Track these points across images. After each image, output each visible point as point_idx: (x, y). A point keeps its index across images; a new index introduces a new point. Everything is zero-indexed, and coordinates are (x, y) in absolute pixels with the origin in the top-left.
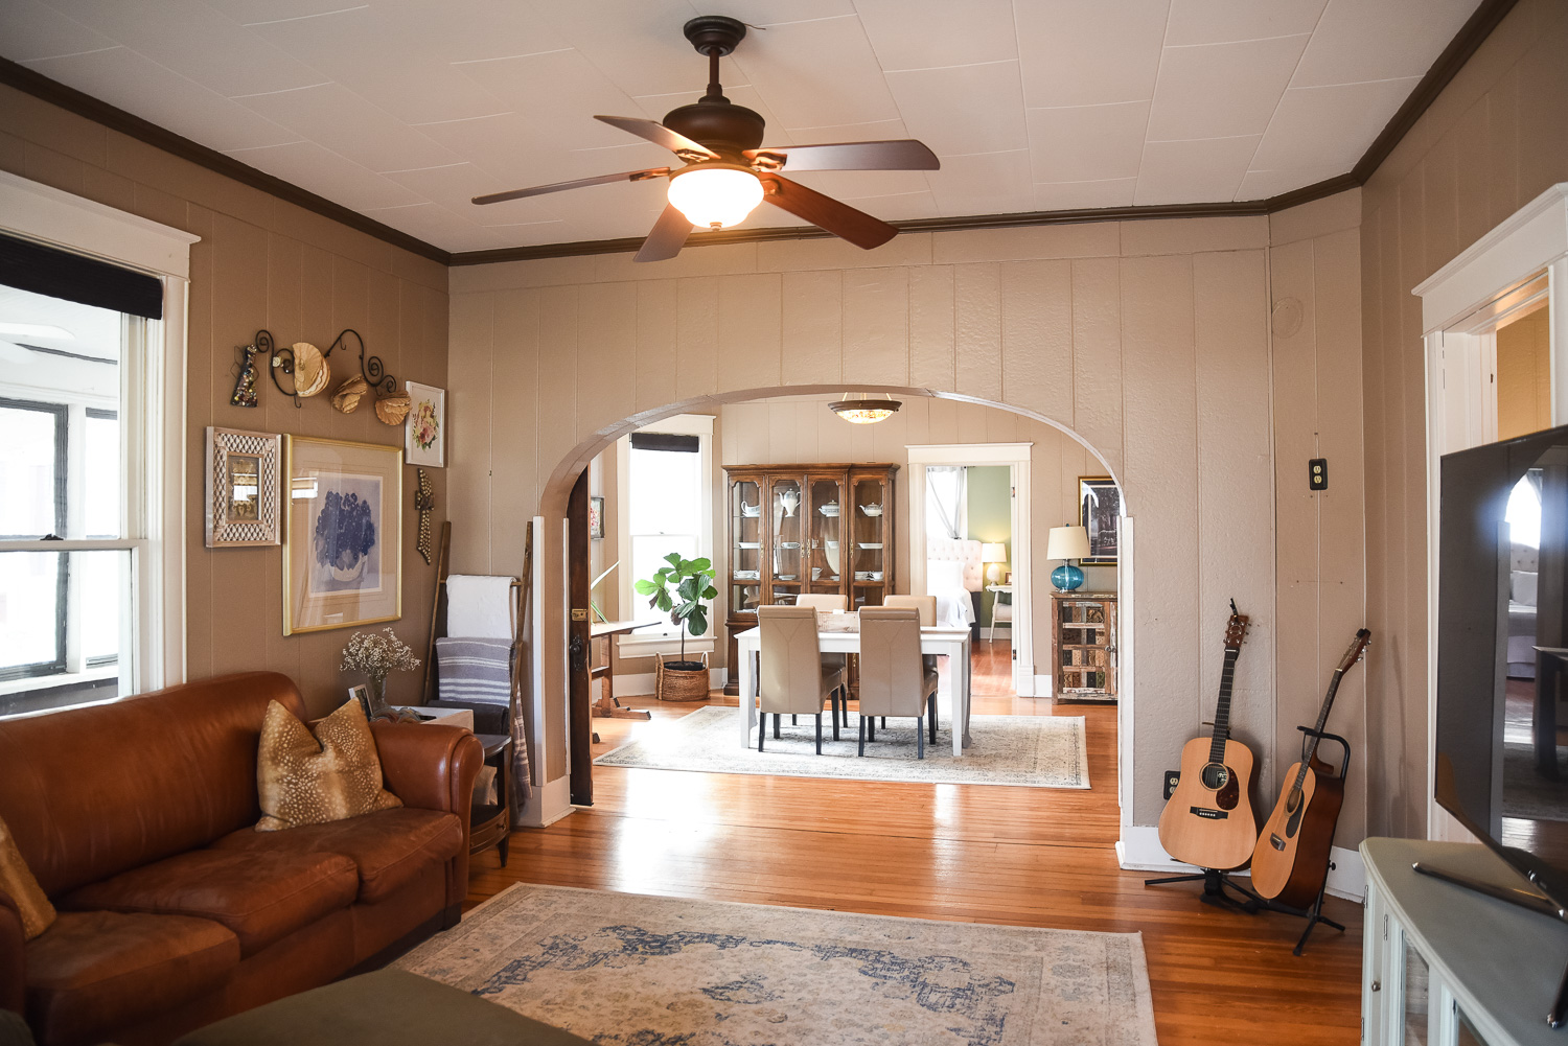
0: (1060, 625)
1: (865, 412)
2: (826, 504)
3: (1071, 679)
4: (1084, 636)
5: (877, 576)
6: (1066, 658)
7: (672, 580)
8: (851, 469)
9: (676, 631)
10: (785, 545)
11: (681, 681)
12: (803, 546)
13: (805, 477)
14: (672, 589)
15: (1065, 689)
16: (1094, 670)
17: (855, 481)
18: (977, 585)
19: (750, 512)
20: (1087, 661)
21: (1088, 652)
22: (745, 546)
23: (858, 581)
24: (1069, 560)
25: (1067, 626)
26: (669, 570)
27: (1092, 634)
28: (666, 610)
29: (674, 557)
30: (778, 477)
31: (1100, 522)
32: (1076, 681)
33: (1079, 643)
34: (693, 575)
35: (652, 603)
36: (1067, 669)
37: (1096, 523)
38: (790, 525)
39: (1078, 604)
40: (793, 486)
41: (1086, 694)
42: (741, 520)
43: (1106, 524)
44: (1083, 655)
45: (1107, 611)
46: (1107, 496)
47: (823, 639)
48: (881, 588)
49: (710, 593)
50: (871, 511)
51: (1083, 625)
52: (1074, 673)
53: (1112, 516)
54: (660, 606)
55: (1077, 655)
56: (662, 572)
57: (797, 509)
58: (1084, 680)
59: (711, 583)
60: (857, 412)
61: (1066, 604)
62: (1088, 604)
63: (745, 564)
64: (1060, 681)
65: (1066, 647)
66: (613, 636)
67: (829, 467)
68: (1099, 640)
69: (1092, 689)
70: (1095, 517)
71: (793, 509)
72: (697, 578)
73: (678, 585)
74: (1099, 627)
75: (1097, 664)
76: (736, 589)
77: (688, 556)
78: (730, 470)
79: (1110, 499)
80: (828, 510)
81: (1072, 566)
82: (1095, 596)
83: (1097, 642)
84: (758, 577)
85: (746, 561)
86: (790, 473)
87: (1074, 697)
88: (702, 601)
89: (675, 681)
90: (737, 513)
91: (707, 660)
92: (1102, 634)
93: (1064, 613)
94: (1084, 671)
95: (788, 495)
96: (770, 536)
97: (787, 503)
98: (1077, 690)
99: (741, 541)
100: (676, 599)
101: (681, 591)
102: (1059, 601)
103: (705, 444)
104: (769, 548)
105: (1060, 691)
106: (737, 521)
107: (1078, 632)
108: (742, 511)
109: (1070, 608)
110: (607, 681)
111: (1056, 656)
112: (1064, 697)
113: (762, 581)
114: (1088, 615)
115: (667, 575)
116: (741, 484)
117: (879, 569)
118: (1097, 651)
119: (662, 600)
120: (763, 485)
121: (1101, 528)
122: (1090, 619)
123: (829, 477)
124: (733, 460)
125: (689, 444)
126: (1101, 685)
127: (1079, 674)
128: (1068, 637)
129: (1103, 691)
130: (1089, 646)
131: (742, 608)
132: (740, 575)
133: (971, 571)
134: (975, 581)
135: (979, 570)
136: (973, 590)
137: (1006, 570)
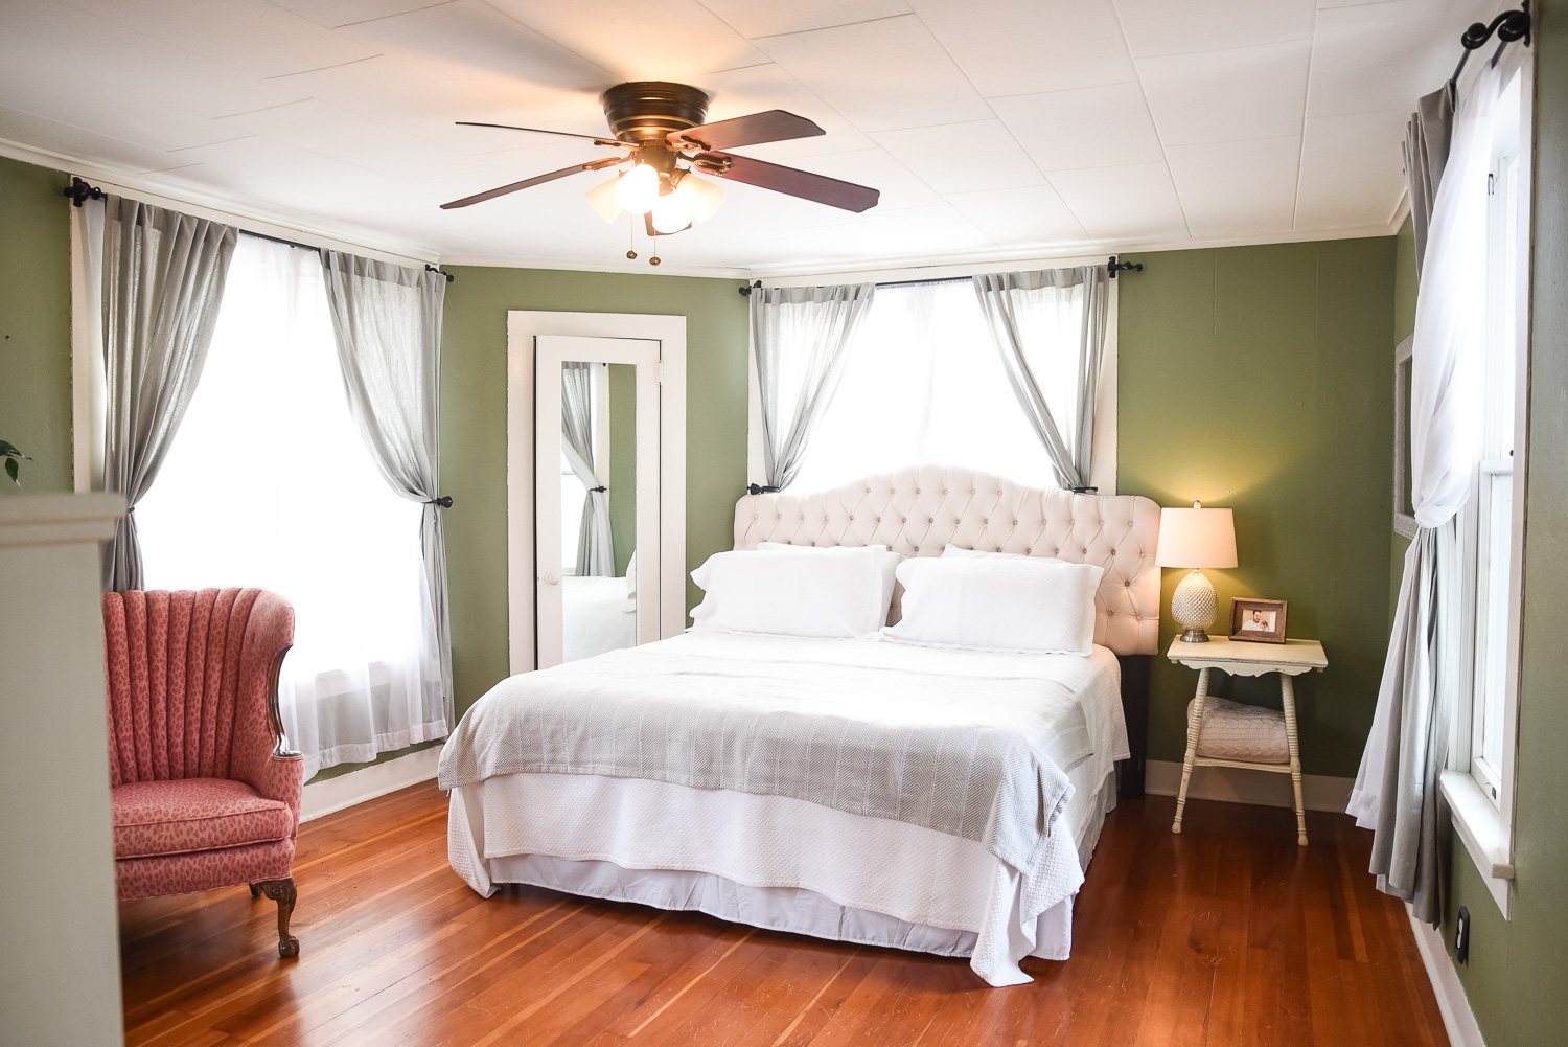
18: (1141, 639)
133: (1125, 591)
134: (1133, 622)
135: (1149, 586)
136: (1127, 648)
137: (1237, 589)
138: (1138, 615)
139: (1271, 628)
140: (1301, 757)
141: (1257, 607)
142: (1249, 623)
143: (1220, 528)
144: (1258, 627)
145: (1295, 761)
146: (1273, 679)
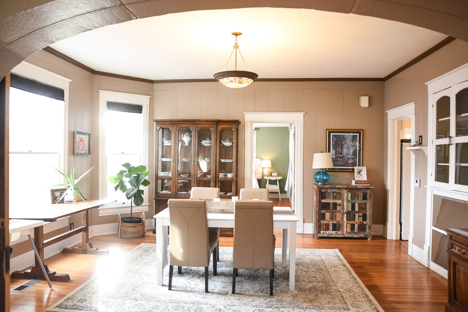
0: (320, 201)
1: (237, 79)
2: (205, 140)
3: (324, 227)
4: (332, 206)
5: (230, 176)
6: (321, 217)
7: (126, 176)
8: (218, 122)
9: (129, 202)
10: (184, 159)
11: (130, 228)
12: (193, 160)
13: (195, 126)
14: (126, 180)
15: (322, 232)
16: (336, 222)
17: (220, 128)
18: (260, 177)
19: (166, 143)
20: (332, 218)
21: (333, 214)
22: (164, 160)
23: (220, 178)
24: (322, 169)
25: (323, 201)
26: (124, 172)
27: (335, 205)
28: (124, 192)
29: (127, 165)
30: (181, 125)
31: (336, 151)
32: (327, 229)
33: (329, 209)
34: (137, 174)
35: (116, 188)
36: (323, 222)
37: (334, 152)
38: (186, 150)
39: (329, 190)
40: (189, 131)
41: (331, 234)
42: (163, 147)
43: (339, 152)
44: (330, 215)
45: (342, 194)
46: (340, 139)
47: (210, 220)
48: (232, 181)
49: (146, 183)
50: (227, 144)
51: (331, 201)
52: (326, 224)
53: (342, 148)
54: (121, 189)
55: (328, 215)
56: (121, 173)
57: (190, 143)
58: (331, 228)
59: (146, 178)
60: (232, 79)
61: (323, 191)
62: (334, 190)
63: (164, 169)
64: (319, 227)
65: (322, 211)
66: (89, 210)
67: (207, 121)
68: (339, 208)
69: (334, 232)
70: (334, 148)
71: (188, 142)
72: (139, 175)
73: (129, 179)
74: (339, 202)
75: (337, 220)
76: (159, 182)
77: (135, 164)
78: (158, 122)
79: (341, 140)
80: (205, 143)
81: (325, 172)
82: (337, 186)
83: (338, 209)
84: (170, 175)
85: (165, 167)
86: (187, 124)
87: (326, 235)
88: (142, 187)
89: (127, 229)
90: (160, 143)
91: (144, 217)
92: (340, 205)
93: (322, 195)
94: (331, 223)
95: (186, 135)
96: (176, 154)
97: (186, 139)
98: (327, 232)
99: (163, 157)
100: (129, 186)
101: (130, 182)
102: (320, 189)
103: (145, 110)
104: (176, 161)
105: (319, 232)
106: (160, 147)
107: (328, 204)
108: (163, 143)
109: (325, 192)
110: (85, 234)
111: (317, 216)
112: (321, 235)
113: (172, 177)
114: (333, 196)
115: (124, 174)
116: (163, 129)
117: (231, 172)
118: (337, 213)
119: (121, 186)
120: (173, 130)
121: (336, 154)
122: (335, 198)
123: (207, 126)
124: (159, 117)
125: (138, 109)
126: (339, 230)
127: (328, 224)
128: (323, 207)
129: (340, 233)
130: (334, 211)
131: (162, 190)
132: (161, 174)
133: (258, 171)
134: (259, 175)
135: (260, 170)
136: (258, 179)
137: (272, 170)
138: (259, 174)
139: (276, 175)
140: (280, 190)
141: (274, 172)
142: (273, 174)
143: (270, 162)
144: (274, 175)
145: (279, 190)
146: (276, 180)
